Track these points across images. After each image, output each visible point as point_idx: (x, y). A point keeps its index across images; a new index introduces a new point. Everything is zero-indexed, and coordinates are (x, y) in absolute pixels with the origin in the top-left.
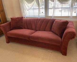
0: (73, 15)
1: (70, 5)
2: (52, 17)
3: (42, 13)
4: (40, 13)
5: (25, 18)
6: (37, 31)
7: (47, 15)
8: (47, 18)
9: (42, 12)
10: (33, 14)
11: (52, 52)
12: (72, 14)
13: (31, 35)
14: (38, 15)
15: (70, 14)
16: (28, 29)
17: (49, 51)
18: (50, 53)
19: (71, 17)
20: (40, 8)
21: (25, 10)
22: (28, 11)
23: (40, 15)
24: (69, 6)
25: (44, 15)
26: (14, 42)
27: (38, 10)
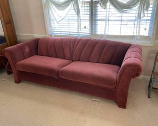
0: (141, 35)
1: (137, 15)
2: (102, 36)
3: (84, 27)
4: (81, 28)
5: (53, 36)
6: (73, 61)
7: (94, 33)
8: (94, 38)
10: (68, 29)
11: (99, 101)
12: (139, 33)
13: (62, 69)
14: (77, 31)
16: (58, 57)
17: (94, 99)
18: (96, 102)
20: (81, 18)
21: (52, 22)
22: (58, 24)
23: (80, 31)
24: (134, 18)
25: (89, 32)
27: (77, 23)
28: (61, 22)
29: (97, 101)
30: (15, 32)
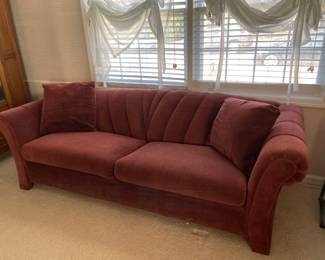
1: (291, 37)
3: (172, 67)
4: (165, 69)
5: (105, 86)
6: (148, 142)
7: (194, 78)
8: (194, 89)
9: (175, 66)
10: (138, 70)
11: (207, 236)
13: (124, 159)
14: (157, 75)
15: (287, 75)
16: (114, 133)
17: (195, 230)
18: (200, 238)
19: (295, 89)
20: (167, 46)
21: (103, 56)
22: (117, 60)
23: (164, 75)
24: (285, 45)
25: (183, 77)
26: (50, 185)
27: (156, 56)
28: (122, 55)
29: (202, 236)
30: (25, 78)
